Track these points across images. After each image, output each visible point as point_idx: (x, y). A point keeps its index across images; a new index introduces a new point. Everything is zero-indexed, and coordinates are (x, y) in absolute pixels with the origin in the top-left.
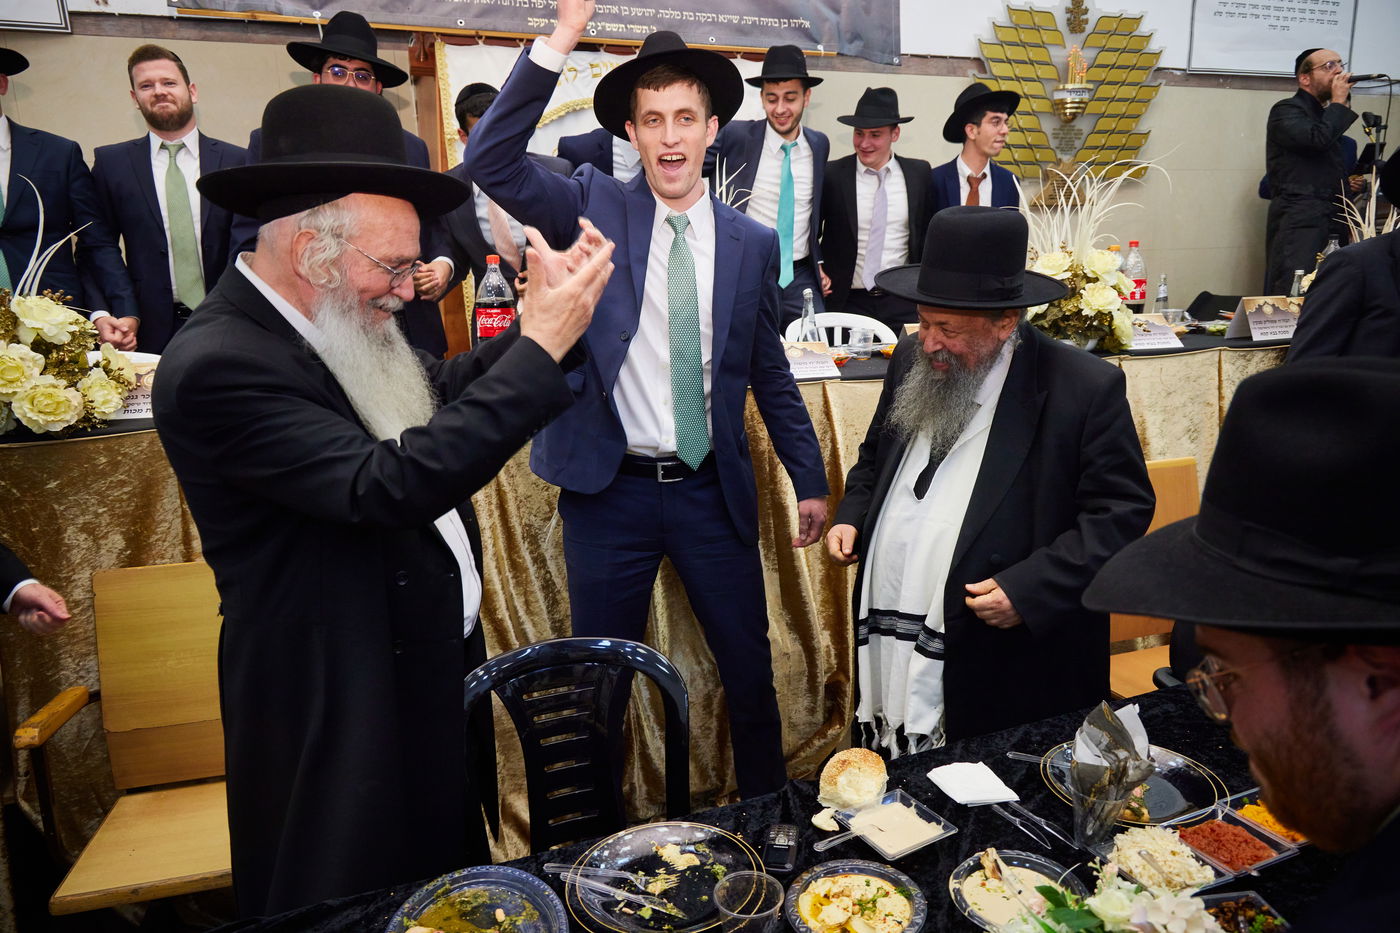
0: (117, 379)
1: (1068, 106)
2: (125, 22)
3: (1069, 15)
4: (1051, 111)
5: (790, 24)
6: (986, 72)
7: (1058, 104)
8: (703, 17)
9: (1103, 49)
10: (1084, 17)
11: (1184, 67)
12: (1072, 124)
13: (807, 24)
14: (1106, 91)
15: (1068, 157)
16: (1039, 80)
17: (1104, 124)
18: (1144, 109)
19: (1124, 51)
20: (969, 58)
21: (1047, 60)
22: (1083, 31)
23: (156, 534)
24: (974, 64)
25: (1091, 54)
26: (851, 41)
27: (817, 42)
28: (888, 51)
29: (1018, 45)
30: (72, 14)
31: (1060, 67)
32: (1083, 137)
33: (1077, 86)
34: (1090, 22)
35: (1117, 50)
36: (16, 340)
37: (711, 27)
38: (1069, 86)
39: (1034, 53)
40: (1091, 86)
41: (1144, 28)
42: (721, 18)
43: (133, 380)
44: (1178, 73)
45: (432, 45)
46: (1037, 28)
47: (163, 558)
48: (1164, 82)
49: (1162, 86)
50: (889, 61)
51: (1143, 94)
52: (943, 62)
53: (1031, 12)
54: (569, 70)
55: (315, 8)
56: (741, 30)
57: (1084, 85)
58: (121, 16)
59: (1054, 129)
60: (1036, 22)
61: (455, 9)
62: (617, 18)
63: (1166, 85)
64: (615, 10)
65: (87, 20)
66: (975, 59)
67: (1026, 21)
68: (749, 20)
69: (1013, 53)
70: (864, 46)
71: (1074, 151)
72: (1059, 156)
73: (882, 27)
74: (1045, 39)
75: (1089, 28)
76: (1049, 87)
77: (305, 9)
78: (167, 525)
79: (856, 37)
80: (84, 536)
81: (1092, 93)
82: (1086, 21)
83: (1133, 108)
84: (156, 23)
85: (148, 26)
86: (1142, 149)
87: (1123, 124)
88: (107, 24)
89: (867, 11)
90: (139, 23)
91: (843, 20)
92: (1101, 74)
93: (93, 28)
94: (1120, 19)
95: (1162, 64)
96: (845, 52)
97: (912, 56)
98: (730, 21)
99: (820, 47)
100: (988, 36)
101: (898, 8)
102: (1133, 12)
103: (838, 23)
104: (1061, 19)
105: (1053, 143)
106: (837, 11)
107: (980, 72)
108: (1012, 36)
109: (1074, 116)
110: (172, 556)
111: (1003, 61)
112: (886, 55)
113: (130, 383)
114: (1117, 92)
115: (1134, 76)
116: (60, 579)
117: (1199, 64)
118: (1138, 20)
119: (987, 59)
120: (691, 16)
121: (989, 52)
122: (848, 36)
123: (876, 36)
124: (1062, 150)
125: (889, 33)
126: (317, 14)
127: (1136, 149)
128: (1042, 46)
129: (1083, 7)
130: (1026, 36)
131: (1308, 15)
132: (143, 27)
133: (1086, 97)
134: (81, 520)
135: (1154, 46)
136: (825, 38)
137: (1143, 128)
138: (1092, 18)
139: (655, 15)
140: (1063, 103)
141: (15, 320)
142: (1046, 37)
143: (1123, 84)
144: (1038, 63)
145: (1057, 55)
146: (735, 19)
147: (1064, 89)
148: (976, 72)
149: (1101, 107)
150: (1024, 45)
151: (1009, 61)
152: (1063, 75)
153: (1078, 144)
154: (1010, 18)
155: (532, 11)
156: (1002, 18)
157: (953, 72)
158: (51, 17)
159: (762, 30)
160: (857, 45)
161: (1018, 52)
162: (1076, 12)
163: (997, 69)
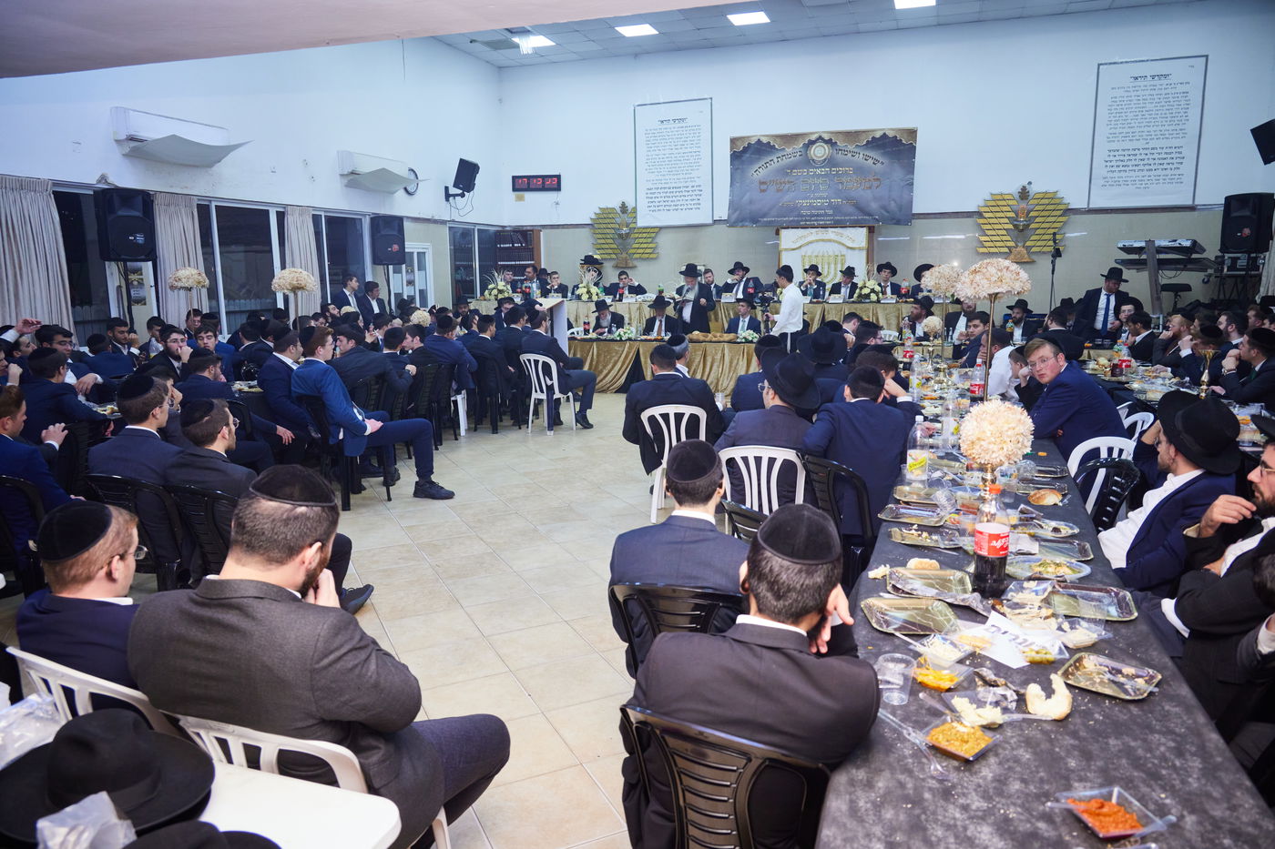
1: (1020, 226)
3: (1020, 194)
4: (1013, 228)
5: (872, 218)
8: (846, 218)
10: (1028, 194)
11: (1086, 207)
12: (1023, 232)
13: (877, 217)
14: (1038, 220)
16: (1007, 217)
17: (1039, 232)
18: (1061, 225)
19: (1049, 204)
20: (974, 212)
21: (1010, 210)
22: (1028, 199)
24: (978, 213)
25: (1031, 207)
29: (996, 206)
30: (713, 220)
31: (1016, 212)
32: (1029, 237)
34: (1030, 196)
35: (1045, 204)
38: (1019, 219)
39: (1003, 209)
41: (1060, 195)
44: (1083, 210)
46: (1004, 200)
48: (1070, 214)
49: (1071, 216)
51: (1060, 219)
52: (965, 214)
53: (1001, 195)
59: (1014, 234)
60: (1005, 197)
62: (823, 220)
63: (1074, 215)
65: (715, 222)
67: (1000, 198)
68: (861, 217)
69: (992, 209)
70: (897, 221)
71: (1025, 242)
72: (1017, 244)
73: (905, 215)
74: (1007, 204)
75: (1030, 198)
77: (753, 224)
83: (1054, 225)
87: (1050, 231)
92: (1038, 214)
93: (718, 223)
94: (1046, 193)
95: (1071, 207)
96: (890, 224)
99: (881, 223)
100: (982, 203)
102: (1052, 190)
103: (888, 216)
104: (1017, 196)
106: (889, 212)
108: (993, 203)
111: (989, 212)
112: (907, 221)
115: (1056, 213)
117: (1095, 206)
118: (1057, 192)
119: (981, 211)
121: (983, 210)
122: (891, 219)
123: (903, 218)
124: (1018, 242)
129: (1027, 191)
130: (999, 203)
131: (1161, 181)
135: (1066, 201)
136: (882, 221)
138: (1031, 194)
143: (1049, 216)
144: (1005, 212)
145: (1015, 208)
146: (857, 217)
148: (977, 217)
149: (1038, 226)
150: (999, 206)
151: (992, 212)
153: (1026, 239)
154: (992, 197)
155: (802, 221)
156: (988, 197)
157: (968, 217)
158: (711, 222)
159: (865, 220)
160: (894, 221)
161: (997, 209)
162: (1024, 194)
163: (987, 215)
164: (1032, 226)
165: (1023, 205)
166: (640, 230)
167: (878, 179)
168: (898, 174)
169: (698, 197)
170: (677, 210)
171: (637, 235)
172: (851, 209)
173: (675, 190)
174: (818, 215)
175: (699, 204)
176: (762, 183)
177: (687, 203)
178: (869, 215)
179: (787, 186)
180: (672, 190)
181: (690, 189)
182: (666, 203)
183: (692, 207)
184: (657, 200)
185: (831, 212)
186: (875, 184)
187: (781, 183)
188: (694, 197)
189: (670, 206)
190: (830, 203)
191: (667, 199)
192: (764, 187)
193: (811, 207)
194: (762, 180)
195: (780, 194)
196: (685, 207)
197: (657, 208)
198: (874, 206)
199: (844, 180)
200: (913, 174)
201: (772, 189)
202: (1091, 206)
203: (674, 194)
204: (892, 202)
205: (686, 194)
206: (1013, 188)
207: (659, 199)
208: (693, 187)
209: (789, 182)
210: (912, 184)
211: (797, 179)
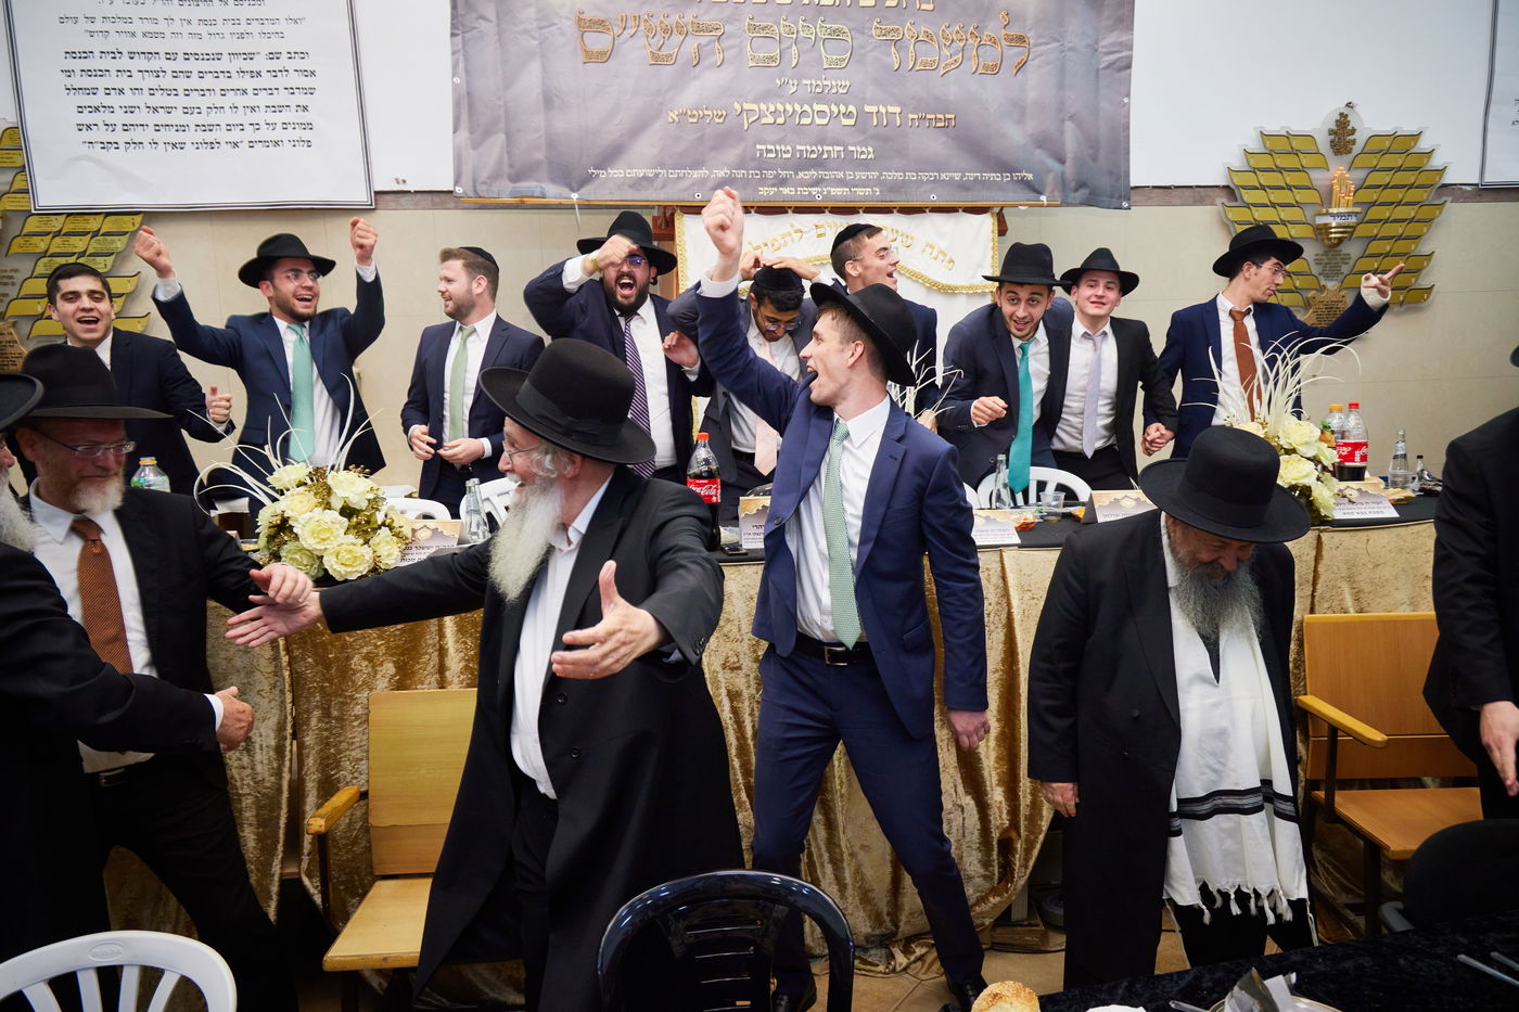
0: (397, 535)
1: (1333, 230)
2: (419, 196)
3: (1332, 137)
4: (1314, 236)
5: (1012, 177)
6: (1236, 200)
7: (1321, 229)
8: (924, 176)
9: (1374, 169)
10: (1352, 137)
11: (1476, 180)
12: (1338, 249)
13: (1030, 177)
14: (1374, 213)
15: (1335, 283)
16: (1298, 205)
17: (1375, 247)
18: (1425, 230)
19: (1399, 169)
20: (1217, 187)
21: (1308, 184)
22: (1350, 152)
23: (419, 663)
24: (1224, 192)
25: (1360, 174)
26: (1076, 190)
27: (1041, 194)
28: (1117, 195)
29: (1274, 171)
30: (377, 193)
31: (1322, 190)
32: (1352, 262)
33: (1342, 210)
34: (1358, 143)
35: (1391, 169)
36: (328, 506)
37: (932, 185)
38: (1334, 210)
39: (1291, 179)
40: (1358, 210)
41: (1424, 145)
42: (943, 176)
43: (409, 535)
44: (1469, 188)
45: (673, 214)
46: (1295, 153)
47: (423, 684)
48: (1450, 199)
49: (1448, 205)
50: (1118, 205)
51: (1424, 213)
52: (1188, 192)
53: (1288, 136)
54: (796, 232)
55: (573, 190)
56: (964, 186)
57: (1350, 210)
58: (416, 192)
59: (1317, 255)
60: (1294, 146)
61: (693, 185)
62: (842, 183)
63: (1452, 202)
64: (840, 175)
65: (388, 197)
66: (1224, 187)
67: (1283, 145)
68: (971, 176)
69: (1265, 179)
70: (1090, 194)
71: (1341, 277)
72: (1323, 283)
73: (1111, 173)
74: (1304, 163)
75: (1357, 149)
76: (1309, 212)
77: (565, 191)
78: (428, 656)
79: (1081, 185)
80: (366, 663)
81: (1361, 216)
82: (1354, 142)
83: (1412, 229)
84: (443, 196)
85: (437, 199)
86: (1424, 272)
87: (1401, 246)
88: (404, 199)
89: (1094, 158)
90: (428, 197)
91: (1069, 169)
92: (1373, 195)
93: (393, 204)
94: (1394, 137)
95: (1448, 179)
96: (1070, 200)
97: (1154, 187)
98: (952, 178)
99: (1043, 198)
100: (1238, 163)
101: (1128, 153)
102: (1409, 128)
103: (1063, 173)
104: (1323, 143)
105: (1315, 270)
106: (1062, 161)
107: (1230, 200)
108: (1267, 162)
109: (1340, 240)
110: (430, 683)
111: (1256, 188)
112: (1114, 200)
113: (407, 538)
114: (1391, 214)
115: (1413, 195)
116: (346, 697)
117: (1493, 176)
118: (1416, 137)
119: (1238, 186)
120: (913, 176)
122: (1073, 184)
123: (1104, 182)
124: (1327, 277)
125: (1119, 177)
126: (575, 196)
127: (1417, 271)
128: (1302, 170)
129: (1350, 128)
130: (1281, 162)
132: (432, 201)
133: (1353, 220)
134: (365, 650)
135: (1436, 162)
136: (1048, 189)
137: (1425, 249)
138: (1360, 138)
139: (879, 177)
140: (1327, 227)
141: (329, 491)
142: (1305, 161)
143: (1399, 204)
144: (1296, 187)
145: (1318, 177)
146: (957, 176)
147: (1327, 214)
148: (1225, 201)
149: (1374, 230)
150: (1280, 170)
151: (1263, 188)
152: (1327, 198)
153: (1345, 269)
154: (1264, 144)
155: (763, 181)
156: (1254, 145)
157: (1200, 201)
158: (360, 196)
159: (985, 184)
160: (1083, 193)
161: (1274, 178)
162: (1342, 134)
163: (1249, 196)
164: (1362, 230)
165: (1338, 171)
166: (57, 224)
167: (1021, 39)
168: (1077, 28)
169: (301, 99)
170: (211, 145)
171: (41, 244)
172: (934, 145)
173: (194, 66)
174: (819, 163)
175: (309, 126)
176: (586, 25)
177: (260, 117)
178: (1005, 167)
179: (691, 44)
180: (180, 65)
181: (260, 63)
182: (161, 117)
183: (278, 134)
184: (114, 100)
185: (868, 152)
186: (1014, 54)
187: (668, 31)
188: (281, 98)
189: (183, 128)
190: (862, 118)
191: (159, 100)
192: (598, 42)
193: (791, 128)
194: (588, 16)
195: (667, 72)
196: (249, 134)
197: (120, 137)
198: (1015, 136)
199: (908, 30)
200: (1130, 27)
201: (635, 51)
202: (1490, 178)
203: (194, 82)
204: (1069, 124)
205: (248, 83)
206: (1314, 121)
207: (129, 99)
208: (274, 56)
209: (700, 29)
210: (1129, 66)
211: (730, 20)
